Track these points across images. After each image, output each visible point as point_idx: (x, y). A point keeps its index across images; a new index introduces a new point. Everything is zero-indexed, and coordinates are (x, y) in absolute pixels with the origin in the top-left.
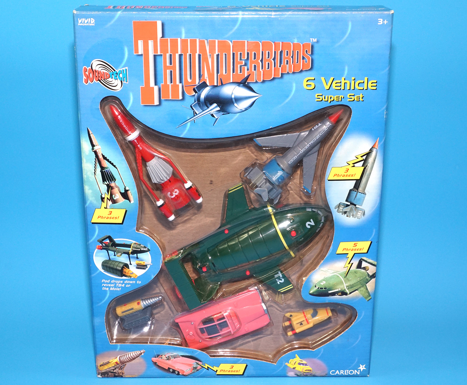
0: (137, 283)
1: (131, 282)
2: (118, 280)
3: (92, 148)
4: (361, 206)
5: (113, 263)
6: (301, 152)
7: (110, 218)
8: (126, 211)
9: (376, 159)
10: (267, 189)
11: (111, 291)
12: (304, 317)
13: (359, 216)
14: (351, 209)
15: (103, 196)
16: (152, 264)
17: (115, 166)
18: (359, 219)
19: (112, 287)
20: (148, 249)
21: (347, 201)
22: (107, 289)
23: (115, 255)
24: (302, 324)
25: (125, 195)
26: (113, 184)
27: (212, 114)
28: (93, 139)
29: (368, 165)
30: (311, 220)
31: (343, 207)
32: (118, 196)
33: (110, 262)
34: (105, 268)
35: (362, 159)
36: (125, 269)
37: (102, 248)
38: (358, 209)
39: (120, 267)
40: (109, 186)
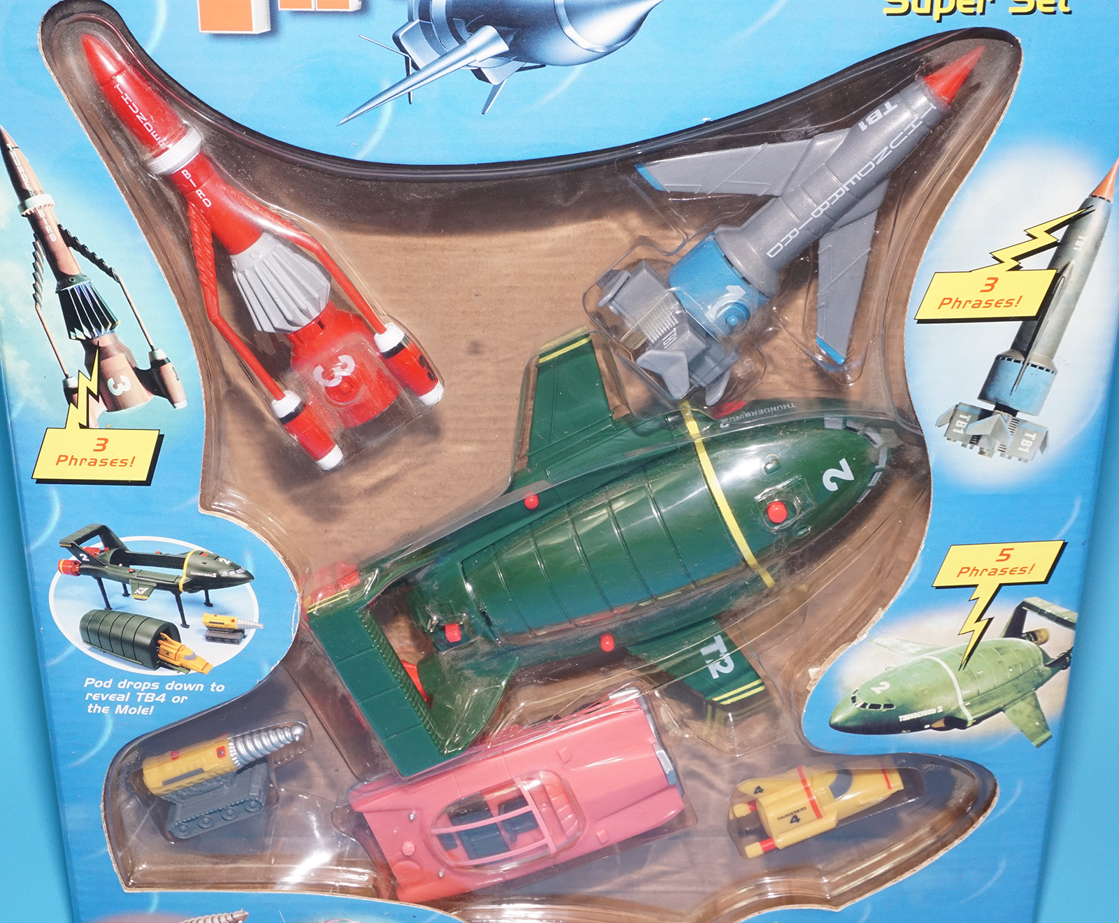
0: (212, 690)
1: (190, 687)
2: (143, 678)
3: (19, 203)
4: (1036, 413)
5: (123, 621)
6: (816, 214)
7: (104, 462)
8: (161, 438)
9: (1104, 239)
10: (687, 357)
11: (118, 718)
12: (805, 794)
13: (1027, 450)
14: (998, 429)
15: (72, 383)
16: (260, 625)
17: (109, 272)
18: (1026, 461)
19: (123, 704)
20: (247, 573)
21: (983, 396)
22: (105, 710)
23: (126, 594)
24: (798, 820)
25: (153, 380)
26: (105, 339)
27: (479, 69)
28: (20, 170)
29: (1073, 262)
30: (843, 462)
31: (968, 418)
32: (126, 384)
33: (111, 618)
34: (94, 639)
35: (1049, 239)
36: (164, 643)
37: (81, 570)
38: (1024, 425)
39: (147, 635)
40: (90, 346)
